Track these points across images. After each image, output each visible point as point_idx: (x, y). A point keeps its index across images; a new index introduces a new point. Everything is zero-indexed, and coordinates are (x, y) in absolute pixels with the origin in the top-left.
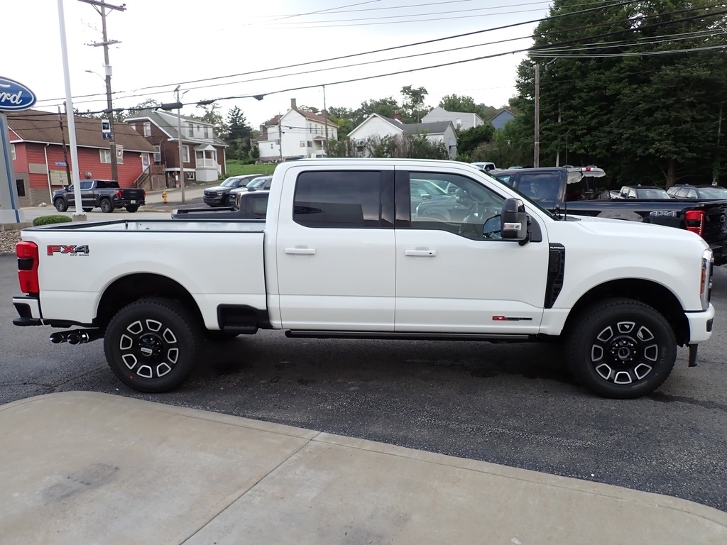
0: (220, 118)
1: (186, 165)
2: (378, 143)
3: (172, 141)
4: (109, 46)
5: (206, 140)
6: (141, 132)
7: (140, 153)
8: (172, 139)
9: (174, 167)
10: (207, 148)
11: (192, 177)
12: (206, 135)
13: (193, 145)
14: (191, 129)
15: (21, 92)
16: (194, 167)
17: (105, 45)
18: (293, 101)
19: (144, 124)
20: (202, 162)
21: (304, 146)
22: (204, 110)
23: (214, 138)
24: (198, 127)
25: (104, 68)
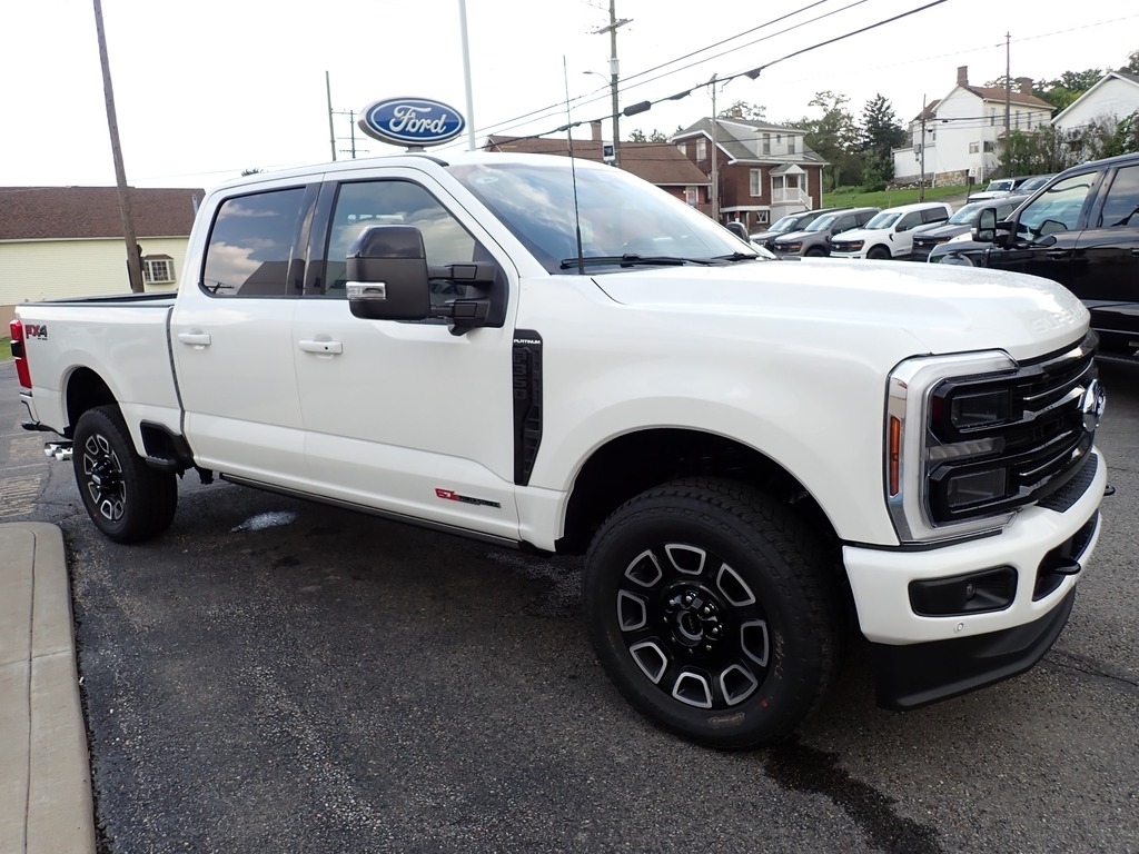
0: (850, 118)
1: (756, 201)
2: (1113, 131)
3: (735, 165)
4: (617, 29)
5: (792, 157)
6: (692, 155)
7: (684, 188)
8: (735, 161)
9: (736, 205)
10: (790, 171)
11: (764, 219)
12: (792, 150)
13: (767, 168)
14: (766, 141)
15: (444, 116)
16: (768, 203)
17: (612, 29)
18: (963, 71)
19: (698, 141)
20: (781, 194)
21: (977, 151)
22: (822, 108)
23: (805, 153)
24: (779, 137)
25: (609, 64)
